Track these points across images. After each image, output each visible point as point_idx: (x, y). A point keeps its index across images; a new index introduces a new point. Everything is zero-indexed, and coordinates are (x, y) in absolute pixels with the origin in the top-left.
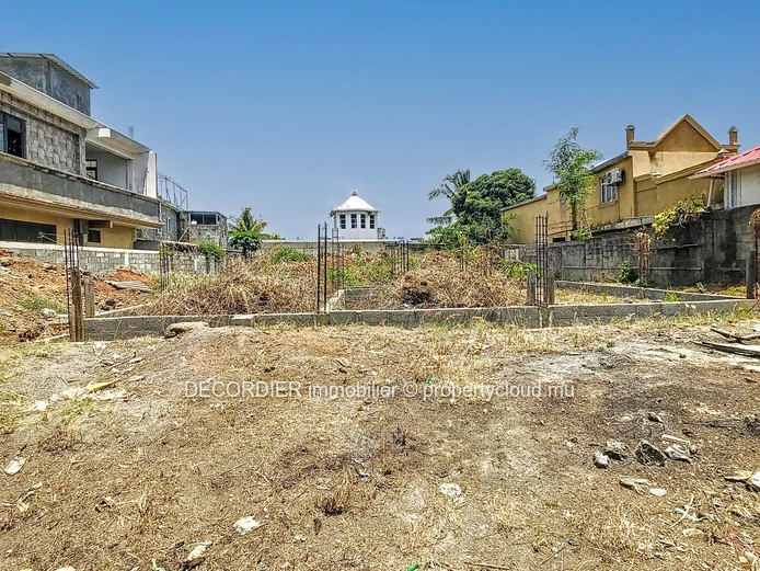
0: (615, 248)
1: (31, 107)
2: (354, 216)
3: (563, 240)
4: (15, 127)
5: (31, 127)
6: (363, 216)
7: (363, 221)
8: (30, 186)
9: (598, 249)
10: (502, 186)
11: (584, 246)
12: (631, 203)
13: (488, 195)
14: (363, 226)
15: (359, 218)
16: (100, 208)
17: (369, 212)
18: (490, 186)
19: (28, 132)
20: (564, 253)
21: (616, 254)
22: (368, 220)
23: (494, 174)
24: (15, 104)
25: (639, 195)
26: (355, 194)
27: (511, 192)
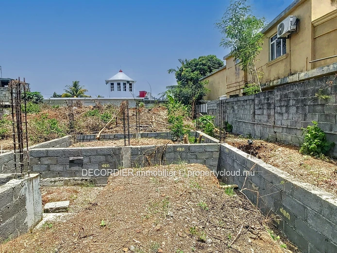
0: (292, 102)
2: (119, 84)
3: (237, 96)
6: (125, 84)
7: (125, 87)
9: (269, 104)
10: (204, 65)
11: (253, 100)
12: (308, 52)
13: (195, 70)
14: (125, 90)
15: (122, 85)
17: (128, 82)
20: (236, 108)
21: (293, 110)
22: (128, 86)
23: (200, 58)
25: (319, 42)
26: (121, 71)
27: (210, 68)
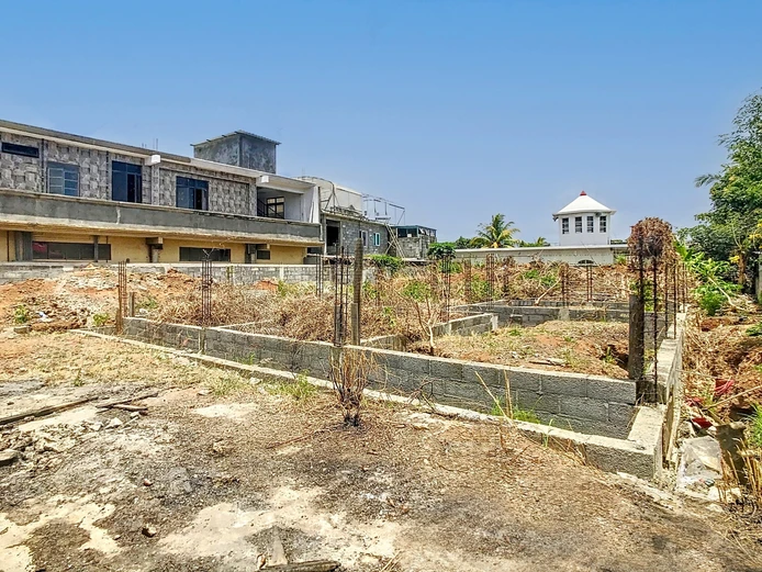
1: (211, 172)
2: (579, 219)
4: (200, 187)
5: (212, 185)
8: (196, 227)
15: (585, 222)
16: (255, 236)
17: (597, 214)
19: (210, 189)
24: (198, 173)
26: (583, 194)
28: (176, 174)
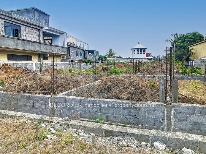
2: (138, 50)
4: (17, 28)
5: (23, 28)
6: (141, 50)
7: (141, 52)
13: (184, 41)
14: (141, 53)
17: (143, 49)
18: (185, 38)
19: (22, 29)
22: (143, 51)
23: (187, 34)
24: (16, 21)
26: (139, 43)
27: (194, 40)
28: (4, 20)
